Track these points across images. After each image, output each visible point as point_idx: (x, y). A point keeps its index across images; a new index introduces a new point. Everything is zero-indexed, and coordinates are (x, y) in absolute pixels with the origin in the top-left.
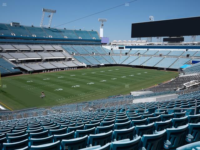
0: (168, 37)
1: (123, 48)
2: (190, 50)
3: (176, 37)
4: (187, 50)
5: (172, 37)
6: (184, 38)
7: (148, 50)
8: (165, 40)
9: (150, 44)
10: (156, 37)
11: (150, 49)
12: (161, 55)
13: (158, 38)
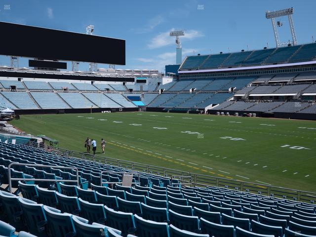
0: (32, 59)
2: (96, 82)
3: (52, 61)
4: (92, 83)
5: (45, 60)
6: (65, 64)
8: (31, 64)
9: (10, 69)
11: (24, 79)
12: (65, 90)
13: (16, 58)
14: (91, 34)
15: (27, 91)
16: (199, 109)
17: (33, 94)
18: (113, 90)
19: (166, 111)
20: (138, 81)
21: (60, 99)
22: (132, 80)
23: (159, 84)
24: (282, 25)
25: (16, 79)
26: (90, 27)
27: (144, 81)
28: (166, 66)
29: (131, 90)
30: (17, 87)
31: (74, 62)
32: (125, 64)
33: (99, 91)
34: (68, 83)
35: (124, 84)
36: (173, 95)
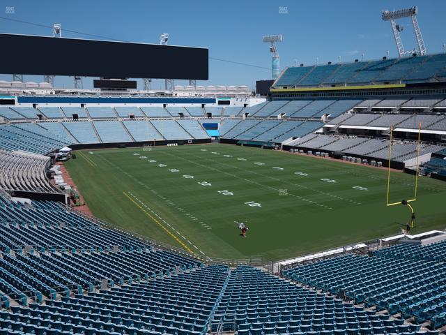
0: (98, 78)
1: (12, 102)
2: (169, 105)
3: (120, 80)
4: (165, 106)
5: (111, 79)
6: (136, 82)
7: (82, 106)
8: (97, 84)
9: (73, 93)
10: (72, 77)
11: (88, 105)
12: (131, 117)
13: (80, 79)
14: (166, 44)
15: (90, 120)
16: (276, 144)
17: (95, 123)
18: (188, 114)
19: (240, 145)
20: (220, 103)
21: (124, 130)
22: (213, 101)
23: (245, 105)
24: (402, 30)
25: (79, 105)
26: (165, 35)
27: (228, 103)
28: (257, 82)
29: (209, 115)
30: (79, 116)
31: (146, 79)
32: (207, 79)
33: (171, 116)
34: (136, 107)
35: (203, 106)
36: (257, 122)
